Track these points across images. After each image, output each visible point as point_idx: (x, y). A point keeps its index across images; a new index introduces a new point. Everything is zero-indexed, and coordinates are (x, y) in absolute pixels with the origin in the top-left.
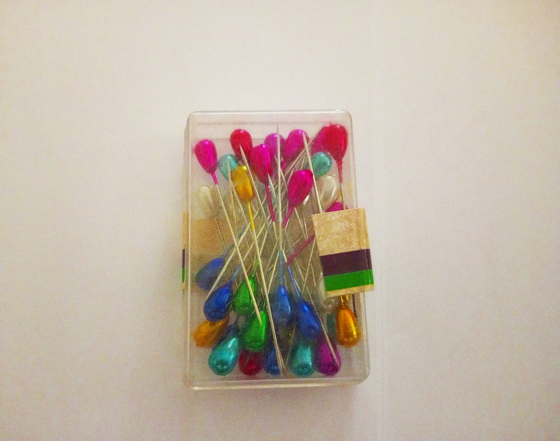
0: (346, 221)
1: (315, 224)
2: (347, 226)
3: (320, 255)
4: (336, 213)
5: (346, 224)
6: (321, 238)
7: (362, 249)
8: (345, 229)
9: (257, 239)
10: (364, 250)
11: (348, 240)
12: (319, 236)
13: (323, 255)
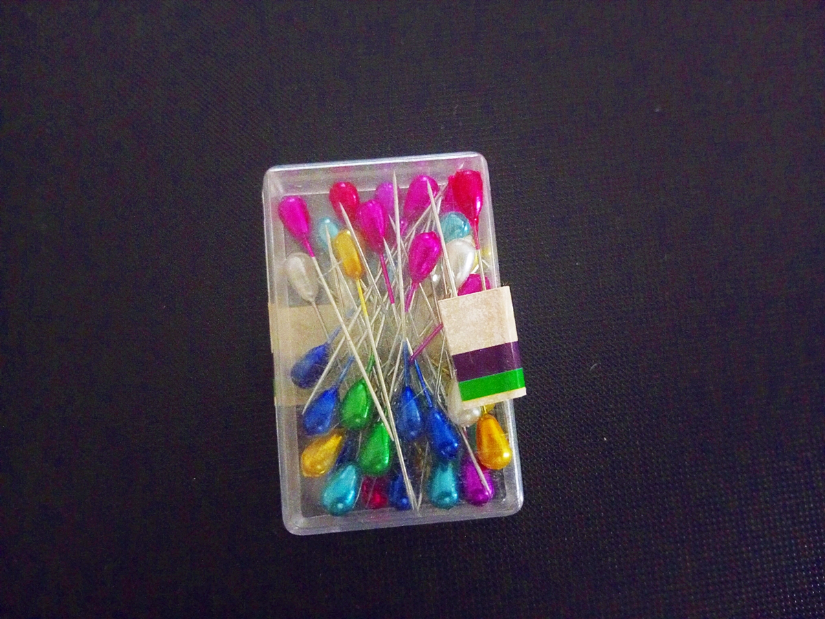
0: (485, 306)
1: (444, 312)
2: (487, 313)
3: (452, 354)
4: (470, 296)
5: (484, 310)
6: (452, 331)
7: (507, 342)
8: (483, 317)
9: (372, 326)
10: (510, 344)
11: (487, 331)
12: (449, 330)
13: (455, 354)
